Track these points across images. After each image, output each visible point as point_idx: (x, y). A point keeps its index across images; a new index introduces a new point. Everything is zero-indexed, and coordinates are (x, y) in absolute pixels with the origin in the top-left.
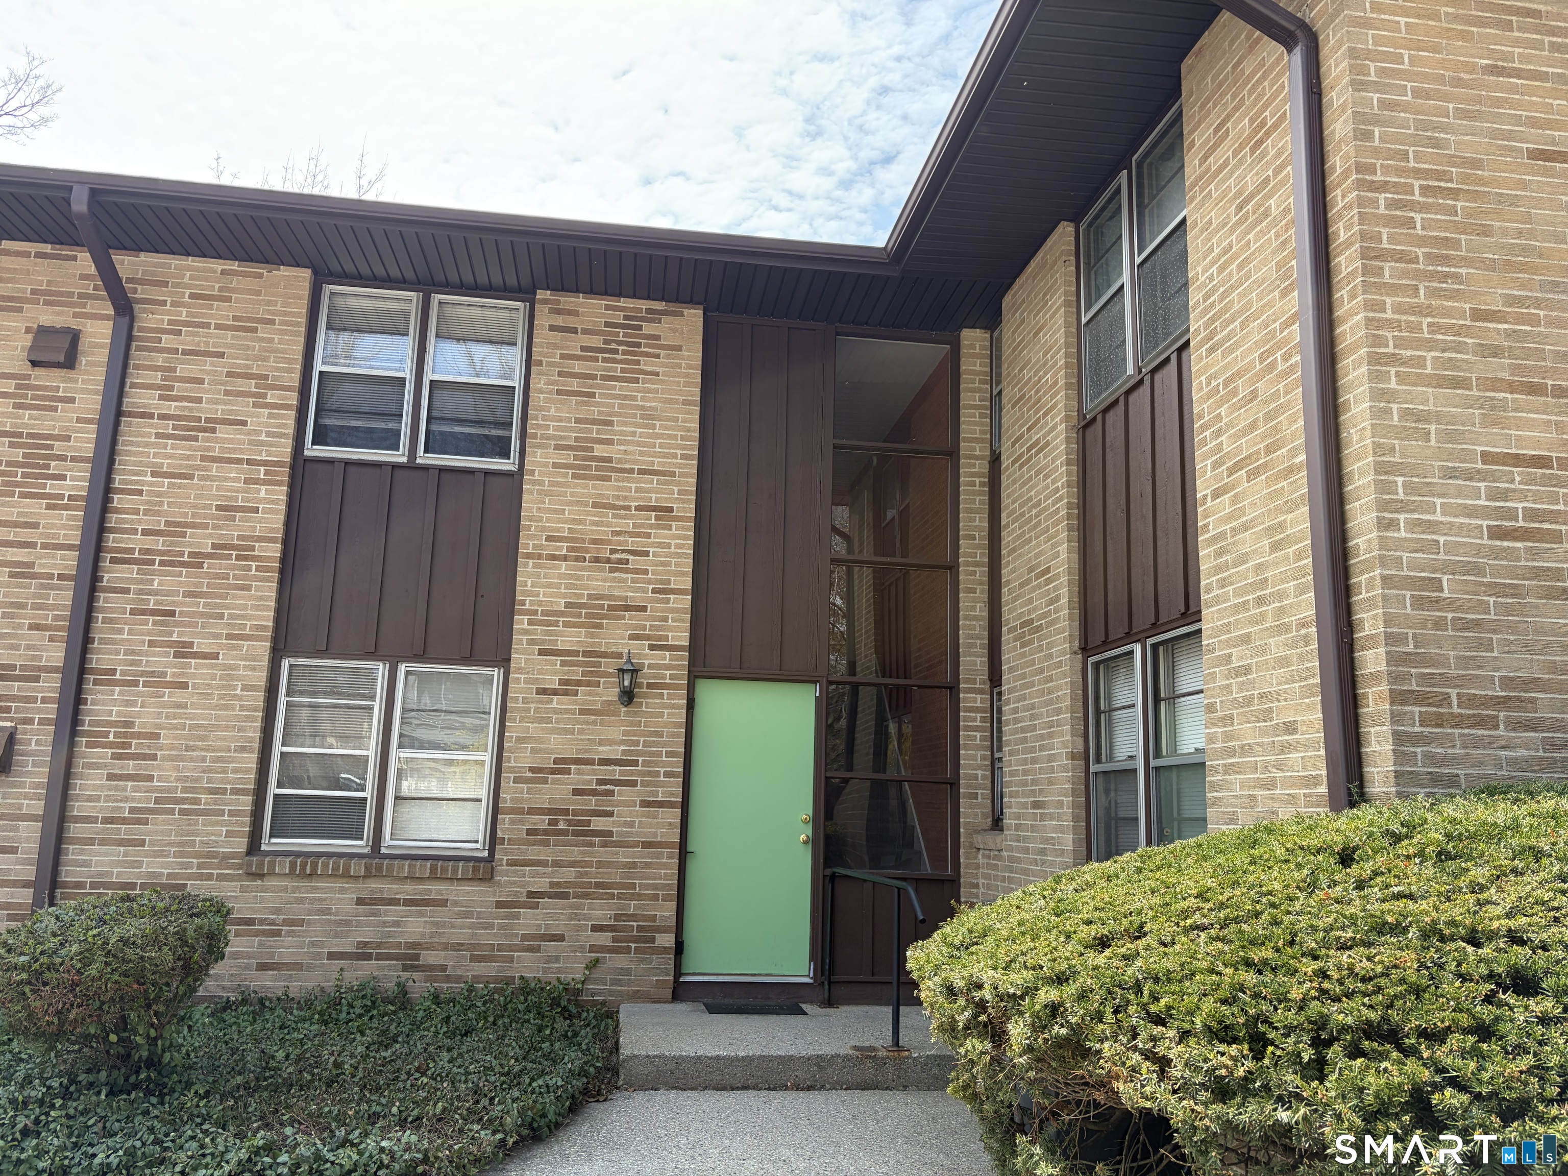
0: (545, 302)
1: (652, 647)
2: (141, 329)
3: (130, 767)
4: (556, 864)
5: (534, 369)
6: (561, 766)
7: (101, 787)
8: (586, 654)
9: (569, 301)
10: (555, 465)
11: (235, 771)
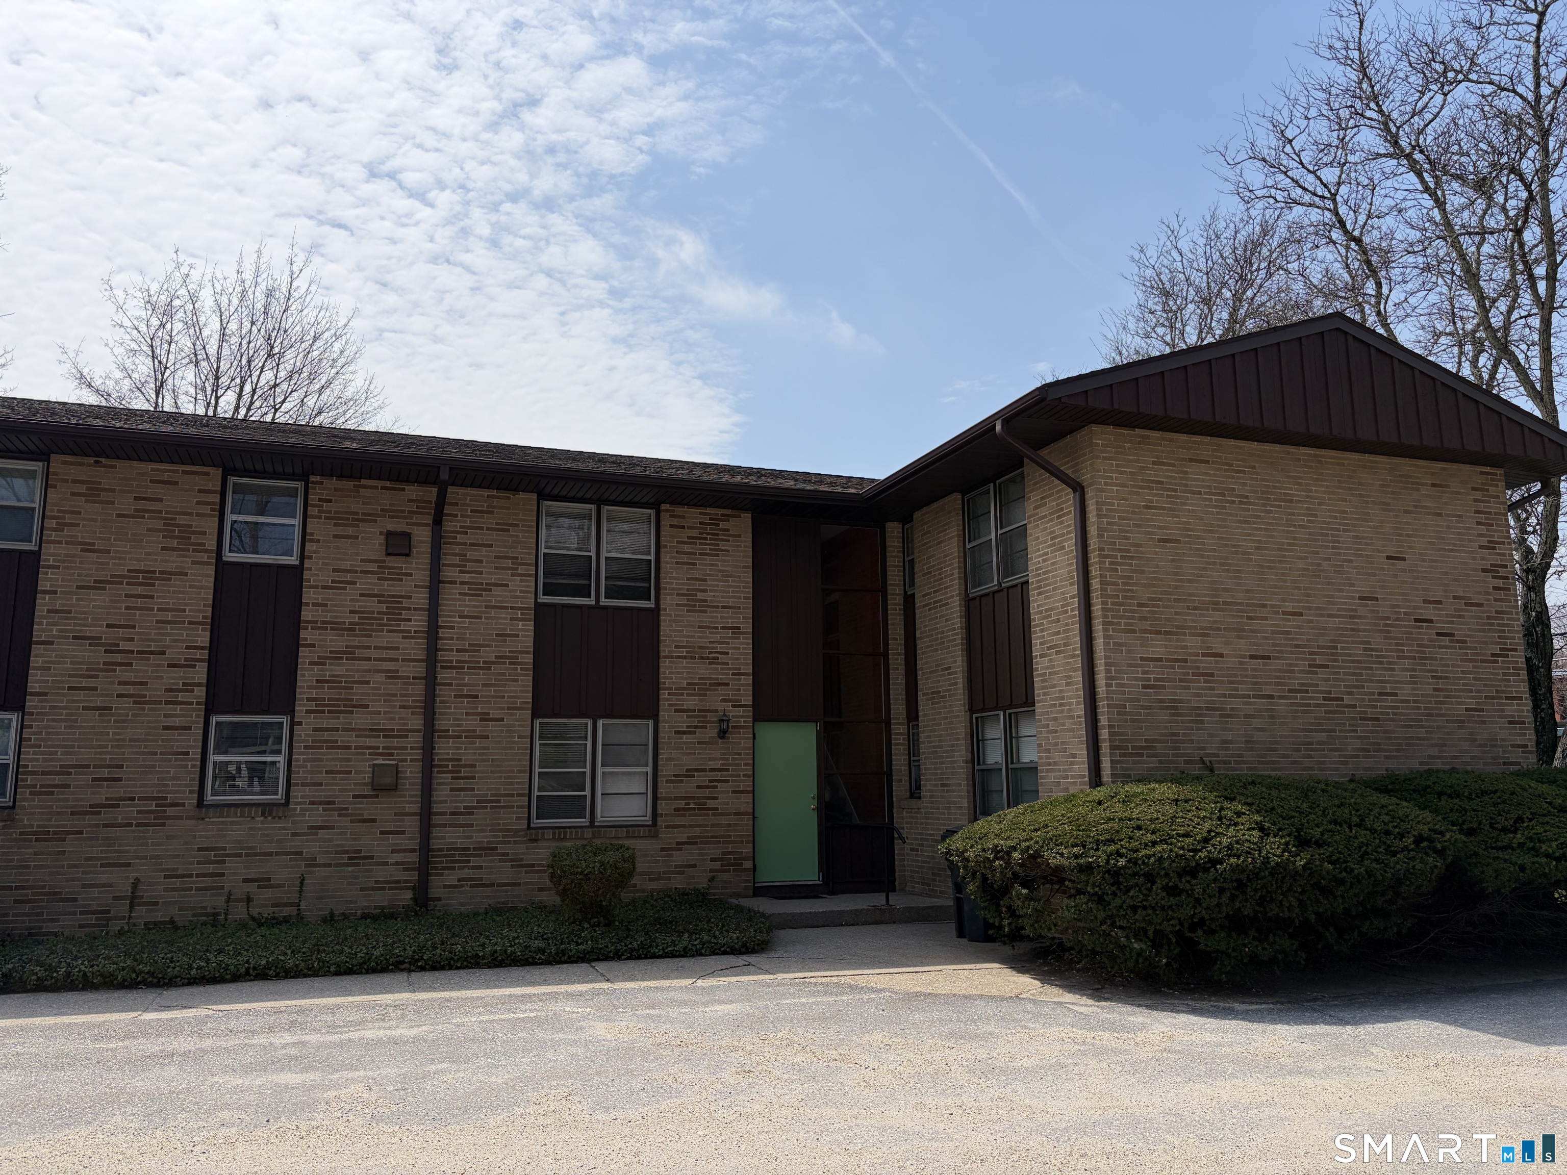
0: (667, 511)
1: (733, 706)
2: (446, 531)
3: (462, 783)
4: (690, 826)
5: (663, 550)
6: (690, 773)
7: (447, 796)
8: (699, 711)
9: (679, 510)
10: (677, 605)
11: (518, 783)
